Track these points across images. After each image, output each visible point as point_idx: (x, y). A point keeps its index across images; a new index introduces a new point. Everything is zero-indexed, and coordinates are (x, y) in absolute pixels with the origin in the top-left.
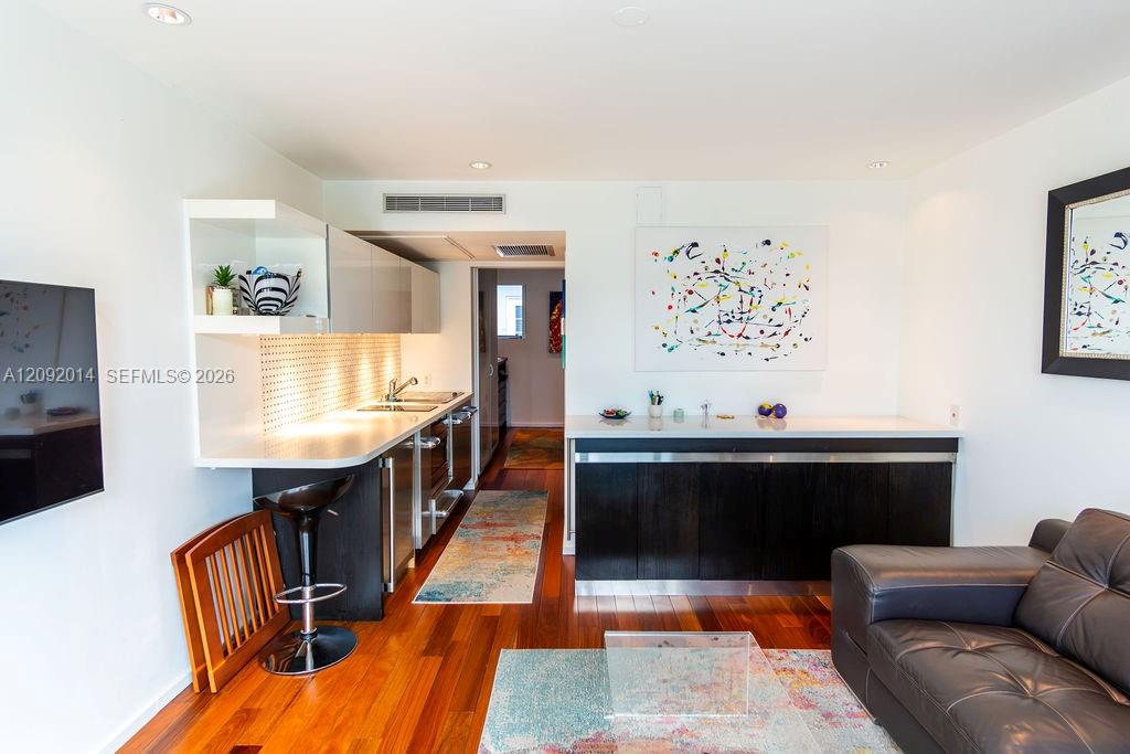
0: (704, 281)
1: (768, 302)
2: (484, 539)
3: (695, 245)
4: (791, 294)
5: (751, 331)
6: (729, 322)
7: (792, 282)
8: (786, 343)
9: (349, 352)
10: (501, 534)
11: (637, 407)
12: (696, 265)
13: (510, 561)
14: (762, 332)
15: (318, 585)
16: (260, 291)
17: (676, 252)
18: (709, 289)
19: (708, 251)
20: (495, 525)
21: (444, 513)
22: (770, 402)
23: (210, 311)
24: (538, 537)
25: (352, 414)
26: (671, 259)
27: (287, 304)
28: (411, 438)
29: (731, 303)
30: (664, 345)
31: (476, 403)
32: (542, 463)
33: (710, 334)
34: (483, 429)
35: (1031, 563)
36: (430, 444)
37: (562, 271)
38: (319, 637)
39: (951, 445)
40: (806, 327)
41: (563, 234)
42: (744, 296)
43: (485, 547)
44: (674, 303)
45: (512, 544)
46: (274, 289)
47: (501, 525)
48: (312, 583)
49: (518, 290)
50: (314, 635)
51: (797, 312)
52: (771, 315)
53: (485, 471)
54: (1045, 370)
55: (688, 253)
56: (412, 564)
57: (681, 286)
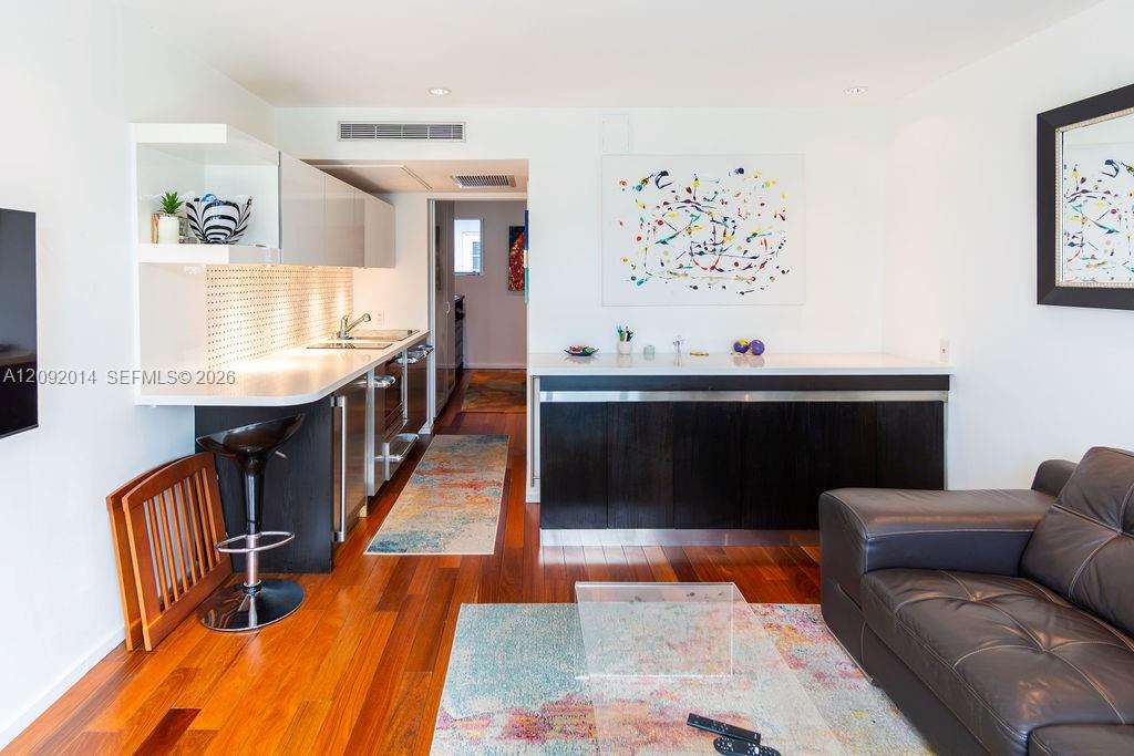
0: (675, 211)
1: (743, 233)
2: (440, 486)
3: (664, 174)
4: (766, 224)
5: (725, 263)
6: (701, 253)
7: (768, 212)
8: (763, 275)
9: (298, 286)
10: (459, 481)
11: (605, 343)
12: (666, 195)
13: (469, 509)
14: (736, 264)
15: (263, 533)
16: (209, 219)
17: (645, 181)
18: (680, 219)
19: (679, 180)
20: (453, 471)
21: (399, 458)
22: (746, 339)
23: (155, 239)
24: (499, 484)
25: (301, 351)
26: (640, 189)
27: (236, 233)
28: (364, 377)
29: (703, 234)
30: (633, 279)
31: (432, 341)
32: (501, 407)
33: (681, 267)
34: (439, 372)
35: (1036, 507)
36: (385, 384)
37: (524, 202)
38: (264, 590)
39: (941, 382)
40: (782, 259)
41: (525, 164)
42: (717, 226)
43: (442, 494)
44: (643, 234)
45: (471, 491)
46: (223, 217)
47: (460, 471)
48: (257, 531)
49: (475, 225)
50: (258, 588)
51: (773, 242)
52: (746, 246)
53: (441, 414)
54: (1040, 301)
55: (657, 182)
56: (363, 512)
57: (651, 216)
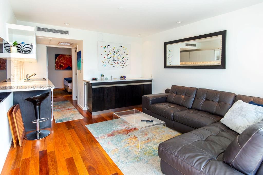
0: (111, 53)
1: (122, 57)
2: (61, 110)
3: (109, 46)
4: (125, 56)
5: (119, 62)
6: (115, 61)
7: (126, 54)
8: (125, 65)
10: (65, 109)
11: (99, 77)
12: (109, 50)
14: (121, 63)
15: (40, 119)
18: (112, 54)
19: (111, 47)
22: (123, 76)
24: (75, 108)
26: (105, 48)
27: (30, 52)
29: (115, 57)
30: (104, 65)
33: (112, 63)
39: (151, 81)
40: (128, 62)
42: (118, 56)
43: (63, 112)
44: (105, 57)
46: (27, 48)
50: (39, 131)
51: (126, 59)
52: (122, 60)
57: (107, 53)
